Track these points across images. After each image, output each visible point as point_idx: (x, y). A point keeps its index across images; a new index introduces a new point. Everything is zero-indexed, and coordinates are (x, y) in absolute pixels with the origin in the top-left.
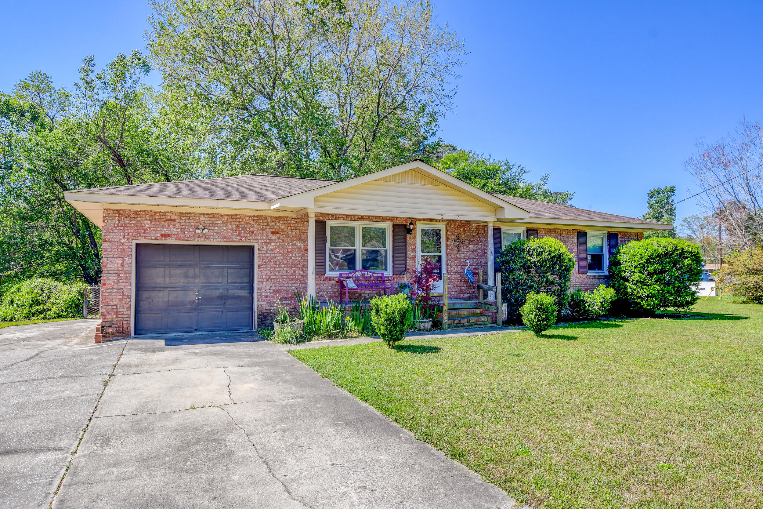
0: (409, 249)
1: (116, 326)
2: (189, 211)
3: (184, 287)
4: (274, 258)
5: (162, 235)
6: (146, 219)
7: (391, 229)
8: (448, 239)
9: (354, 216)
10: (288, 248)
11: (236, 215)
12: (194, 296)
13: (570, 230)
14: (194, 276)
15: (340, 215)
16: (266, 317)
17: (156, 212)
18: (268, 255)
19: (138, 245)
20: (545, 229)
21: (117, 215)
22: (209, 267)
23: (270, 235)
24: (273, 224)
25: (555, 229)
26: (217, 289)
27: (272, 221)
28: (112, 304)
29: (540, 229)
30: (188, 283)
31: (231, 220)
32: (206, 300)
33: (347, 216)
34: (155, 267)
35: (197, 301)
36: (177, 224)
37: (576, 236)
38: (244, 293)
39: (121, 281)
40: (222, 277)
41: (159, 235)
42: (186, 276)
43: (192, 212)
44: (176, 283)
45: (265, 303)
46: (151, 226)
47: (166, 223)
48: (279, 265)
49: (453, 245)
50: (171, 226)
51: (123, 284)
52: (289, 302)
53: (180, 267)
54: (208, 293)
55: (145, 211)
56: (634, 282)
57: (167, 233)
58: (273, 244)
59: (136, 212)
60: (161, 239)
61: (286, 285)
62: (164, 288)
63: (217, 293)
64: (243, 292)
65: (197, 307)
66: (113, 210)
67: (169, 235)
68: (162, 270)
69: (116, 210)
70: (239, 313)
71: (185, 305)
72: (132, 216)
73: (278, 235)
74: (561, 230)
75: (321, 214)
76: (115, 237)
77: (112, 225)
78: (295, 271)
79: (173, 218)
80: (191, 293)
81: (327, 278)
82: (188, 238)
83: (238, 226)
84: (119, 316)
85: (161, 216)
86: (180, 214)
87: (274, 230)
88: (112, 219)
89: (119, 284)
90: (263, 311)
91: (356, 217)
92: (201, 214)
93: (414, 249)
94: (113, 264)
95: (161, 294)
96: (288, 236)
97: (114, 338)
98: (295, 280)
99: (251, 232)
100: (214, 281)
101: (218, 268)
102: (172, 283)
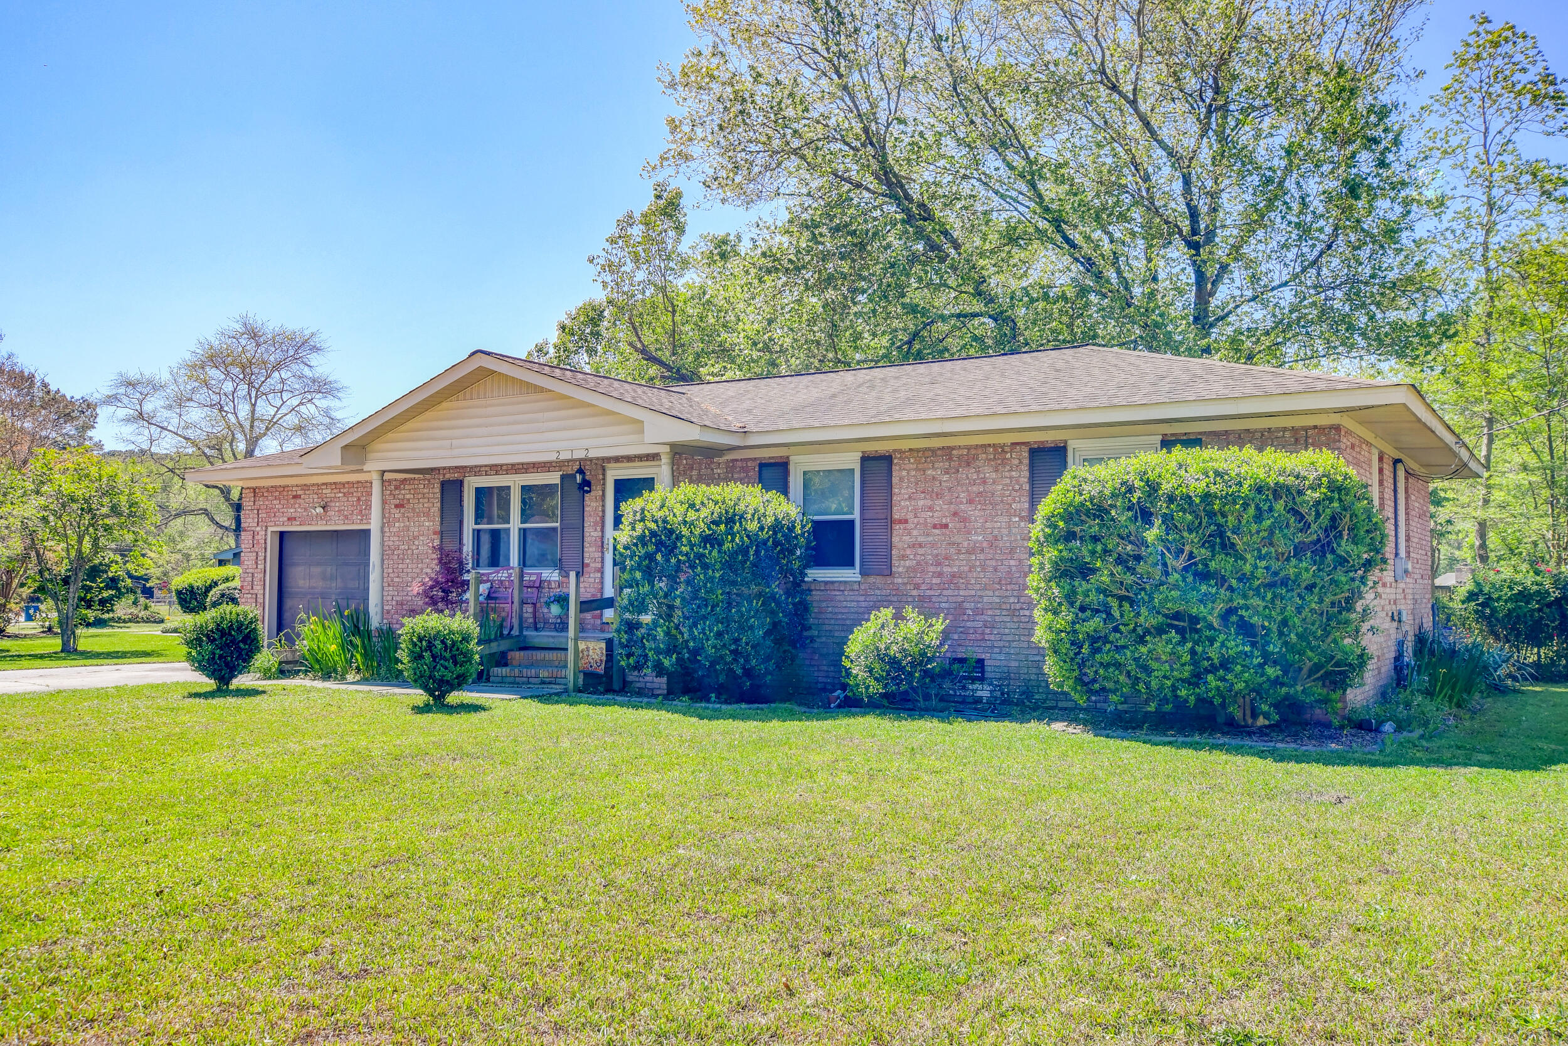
0: (589, 522)
2: (311, 483)
4: (397, 548)
5: (289, 519)
6: (276, 498)
7: (560, 484)
9: (502, 466)
10: (414, 531)
11: (360, 482)
13: (1003, 446)
15: (481, 466)
17: (284, 487)
18: (390, 543)
19: (280, 534)
20: (918, 450)
21: (253, 495)
23: (394, 511)
24: (397, 492)
25: (952, 448)
27: (397, 488)
29: (901, 451)
31: (353, 491)
33: (492, 467)
36: (303, 501)
37: (1026, 461)
41: (286, 519)
42: (323, 577)
43: (314, 483)
46: (279, 507)
47: (292, 501)
48: (404, 559)
50: (297, 505)
55: (275, 487)
57: (294, 515)
58: (397, 525)
59: (268, 490)
60: (288, 525)
61: (411, 593)
66: (248, 487)
67: (295, 519)
69: (252, 488)
72: (266, 494)
73: (402, 510)
74: (969, 448)
75: (456, 467)
76: (251, 525)
77: (249, 508)
78: (421, 568)
79: (297, 493)
82: (311, 521)
85: (288, 491)
86: (304, 487)
87: (398, 502)
88: (249, 501)
91: (504, 468)
92: (324, 484)
93: (599, 523)
96: (413, 509)
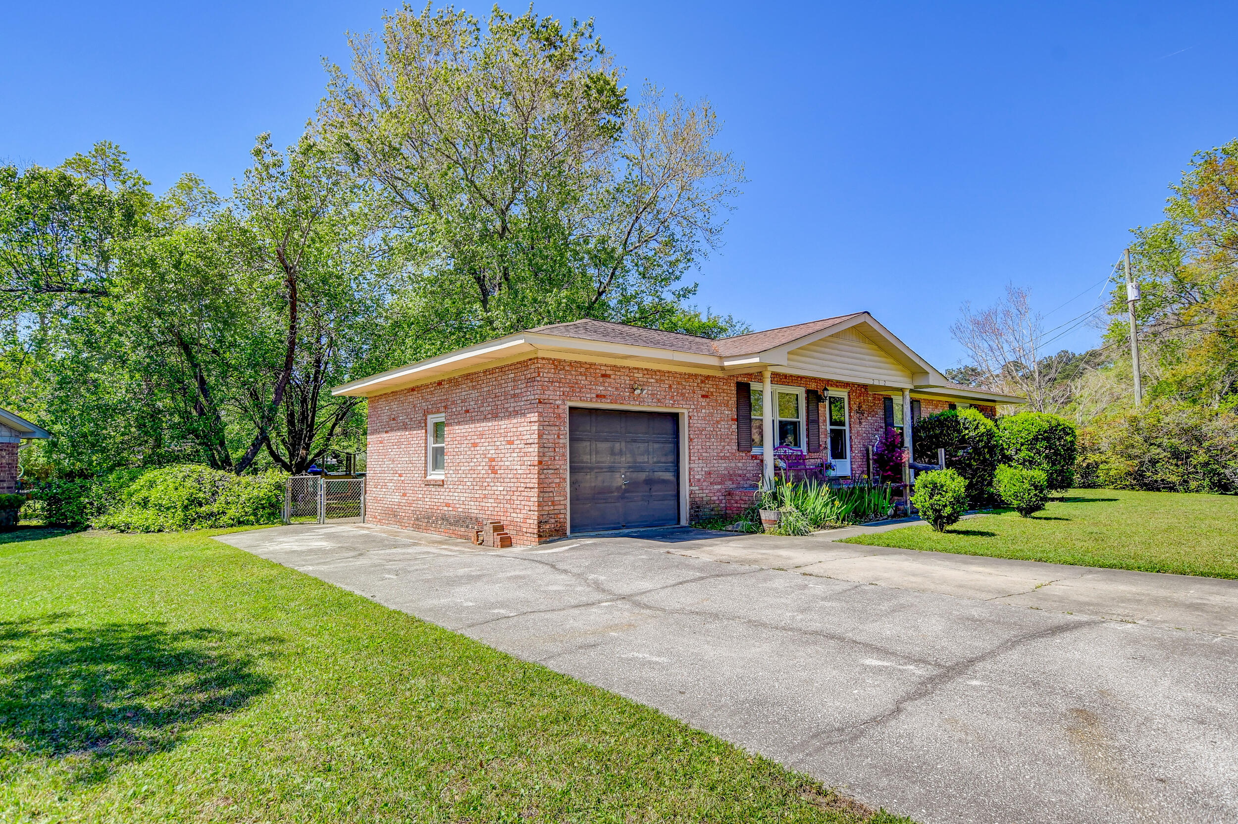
0: (821, 420)
1: (553, 521)
2: (623, 365)
3: (610, 467)
4: (704, 429)
5: (597, 396)
6: (581, 373)
7: (804, 395)
8: (850, 409)
10: (717, 417)
11: (669, 372)
12: (619, 480)
13: (943, 402)
14: (621, 453)
16: (698, 507)
17: (591, 364)
18: (699, 425)
19: (571, 408)
20: (925, 400)
21: (553, 367)
22: (635, 441)
23: (701, 399)
24: (703, 385)
25: (933, 401)
26: (642, 470)
27: (702, 382)
28: (548, 490)
30: (614, 462)
31: (663, 378)
32: (633, 486)
34: (582, 440)
35: (623, 487)
36: (613, 381)
38: (669, 476)
39: (557, 458)
40: (649, 454)
41: (594, 396)
42: (613, 453)
43: (626, 365)
44: (602, 462)
45: (697, 488)
46: (586, 382)
47: (601, 380)
48: (710, 438)
49: (855, 416)
50: (606, 384)
51: (559, 463)
52: (719, 487)
53: (606, 440)
54: (635, 475)
55: (580, 362)
56: (1021, 461)
57: (603, 393)
58: (704, 411)
59: (570, 364)
60: (596, 401)
61: (716, 465)
62: (591, 469)
63: (643, 476)
64: (668, 474)
65: (625, 493)
66: (547, 359)
67: (604, 396)
68: (588, 444)
69: (551, 359)
70: (666, 502)
71: (612, 492)
72: (567, 368)
73: (708, 400)
74: (936, 401)
76: (551, 397)
77: (547, 379)
78: (724, 446)
79: (608, 372)
80: (617, 475)
81: (753, 456)
82: (622, 400)
83: (670, 387)
84: (556, 507)
85: (596, 369)
86: (615, 368)
87: (704, 393)
88: (548, 373)
89: (556, 462)
90: (697, 499)
92: (635, 368)
93: (825, 421)
94: (549, 434)
95: (588, 477)
96: (716, 400)
97: (551, 538)
98: (724, 458)
99: (683, 395)
100: (640, 459)
101: (644, 442)
102: (598, 462)
